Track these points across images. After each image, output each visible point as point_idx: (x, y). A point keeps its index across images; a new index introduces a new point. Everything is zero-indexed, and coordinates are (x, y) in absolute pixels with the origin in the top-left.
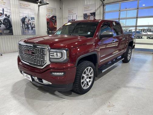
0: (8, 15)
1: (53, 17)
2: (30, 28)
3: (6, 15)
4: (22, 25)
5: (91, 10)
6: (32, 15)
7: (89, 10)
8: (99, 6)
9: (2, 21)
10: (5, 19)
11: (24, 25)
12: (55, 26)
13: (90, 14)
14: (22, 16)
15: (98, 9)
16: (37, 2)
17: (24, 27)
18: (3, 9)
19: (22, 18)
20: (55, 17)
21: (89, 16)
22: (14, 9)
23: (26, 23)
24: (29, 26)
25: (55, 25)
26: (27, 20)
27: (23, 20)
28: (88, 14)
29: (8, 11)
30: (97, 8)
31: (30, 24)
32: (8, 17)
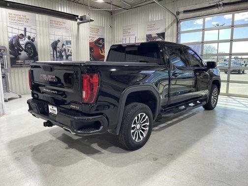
0: (32, 38)
1: (99, 39)
2: (64, 57)
3: (29, 38)
4: (52, 53)
5: (158, 29)
6: (68, 38)
7: (155, 29)
8: (170, 23)
9: (23, 47)
10: (27, 44)
11: (55, 52)
12: (102, 54)
13: (157, 36)
14: (53, 39)
15: (169, 27)
16: (77, 18)
17: (55, 56)
18: (25, 29)
19: (52, 42)
20: (103, 39)
21: (155, 38)
22: (41, 28)
23: (58, 49)
24: (63, 54)
25: (102, 52)
26: (60, 45)
27: (55, 46)
28: (153, 36)
29: (33, 31)
30: (167, 26)
31: (65, 50)
32: (32, 40)
